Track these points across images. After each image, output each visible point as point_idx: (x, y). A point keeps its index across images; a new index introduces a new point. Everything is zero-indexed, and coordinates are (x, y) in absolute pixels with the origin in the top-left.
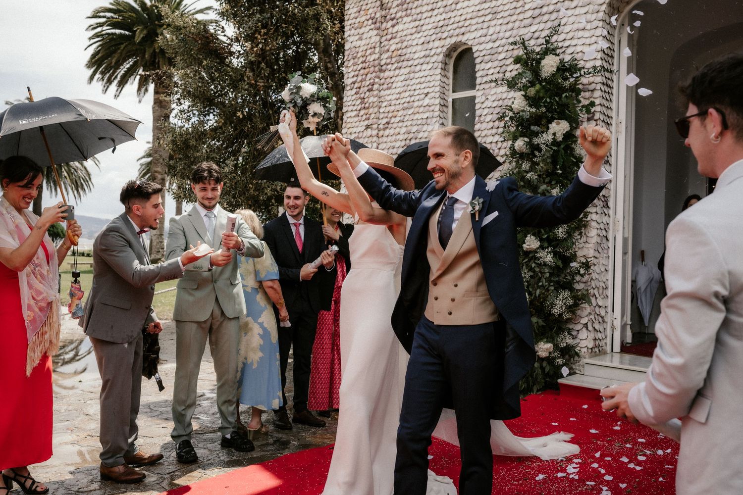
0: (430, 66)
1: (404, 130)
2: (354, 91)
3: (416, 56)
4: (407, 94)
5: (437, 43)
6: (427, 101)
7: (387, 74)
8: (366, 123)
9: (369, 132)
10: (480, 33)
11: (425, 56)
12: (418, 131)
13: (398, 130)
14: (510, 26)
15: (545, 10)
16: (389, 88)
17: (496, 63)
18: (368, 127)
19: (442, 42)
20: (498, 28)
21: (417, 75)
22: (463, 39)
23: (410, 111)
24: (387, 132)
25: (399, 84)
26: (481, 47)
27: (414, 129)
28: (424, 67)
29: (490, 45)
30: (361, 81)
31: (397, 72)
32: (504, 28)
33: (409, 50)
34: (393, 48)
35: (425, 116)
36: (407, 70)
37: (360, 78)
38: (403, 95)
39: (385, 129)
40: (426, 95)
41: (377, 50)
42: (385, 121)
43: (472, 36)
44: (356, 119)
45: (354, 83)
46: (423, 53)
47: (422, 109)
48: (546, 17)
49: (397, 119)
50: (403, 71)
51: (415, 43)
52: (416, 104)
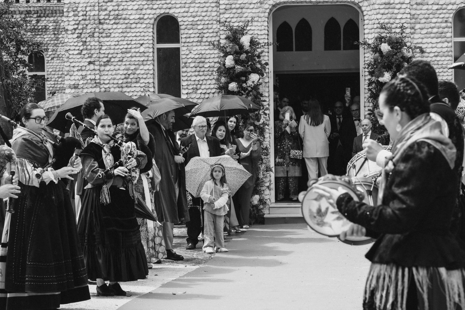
0: (144, 26)
1: (123, 67)
2: (76, 36)
3: (132, 17)
4: (125, 43)
5: (149, 11)
6: (142, 49)
7: (105, 26)
8: (89, 60)
9: (92, 67)
10: (183, 10)
11: (140, 19)
12: (136, 69)
13: (117, 67)
14: (205, 9)
15: (233, 6)
16: (107, 37)
17: (196, 31)
18: (90, 63)
19: (153, 12)
20: (196, 9)
21: (133, 31)
22: (171, 11)
23: (129, 55)
24: (108, 68)
25: (117, 35)
26: (185, 19)
27: (133, 67)
28: (139, 25)
29: (191, 19)
30: (83, 29)
31: (115, 26)
32: (201, 10)
33: (125, 12)
34: (110, 8)
35: (142, 59)
36: (124, 26)
37: (80, 27)
38: (120, 43)
39: (105, 66)
40: (142, 45)
41: (97, 8)
42: (105, 60)
43: (177, 11)
44: (79, 56)
45: (75, 29)
46: (137, 17)
47: (138, 54)
48: (234, 11)
49: (117, 59)
50: (119, 26)
51: (130, 8)
52: (133, 50)
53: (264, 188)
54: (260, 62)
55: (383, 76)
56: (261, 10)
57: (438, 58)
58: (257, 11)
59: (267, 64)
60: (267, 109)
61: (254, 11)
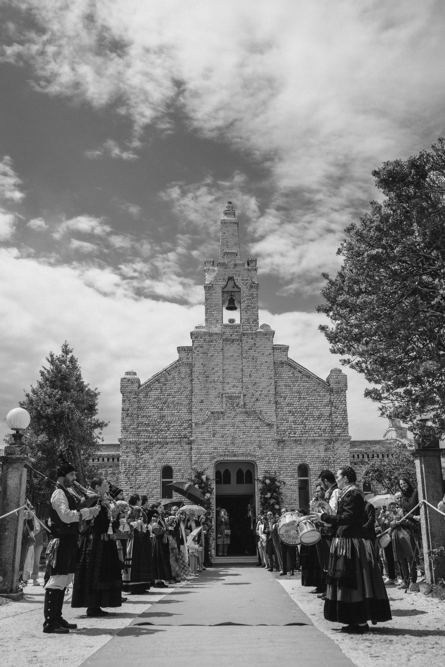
0: (157, 470)
1: (146, 490)
2: (125, 475)
3: (151, 466)
4: (147, 478)
5: (159, 464)
6: (155, 482)
7: (138, 470)
8: (130, 486)
9: (131, 489)
10: (175, 463)
11: (155, 467)
12: (152, 491)
13: (143, 490)
14: (185, 463)
15: (198, 462)
16: (139, 475)
17: (180, 473)
18: (131, 488)
19: (161, 464)
20: (181, 463)
21: (151, 473)
22: (170, 464)
23: (149, 484)
24: (139, 490)
25: (144, 475)
26: (176, 468)
27: (151, 490)
28: (154, 470)
29: (178, 468)
30: (128, 472)
31: (143, 471)
32: (183, 463)
33: (148, 464)
34: (141, 462)
35: (155, 486)
36: (147, 471)
37: (127, 471)
38: (145, 478)
39: (138, 489)
40: (155, 479)
41: (135, 462)
42: (138, 486)
43: (172, 464)
44: (126, 485)
45: (124, 472)
46: (154, 466)
47: (153, 484)
48: (198, 464)
49: (143, 486)
50: (145, 471)
51: (150, 462)
52: (151, 482)
53: (211, 549)
54: (210, 488)
55: (267, 494)
56: (211, 464)
57: (291, 487)
58: (209, 464)
59: (213, 489)
60: (214, 510)
61: (208, 464)
